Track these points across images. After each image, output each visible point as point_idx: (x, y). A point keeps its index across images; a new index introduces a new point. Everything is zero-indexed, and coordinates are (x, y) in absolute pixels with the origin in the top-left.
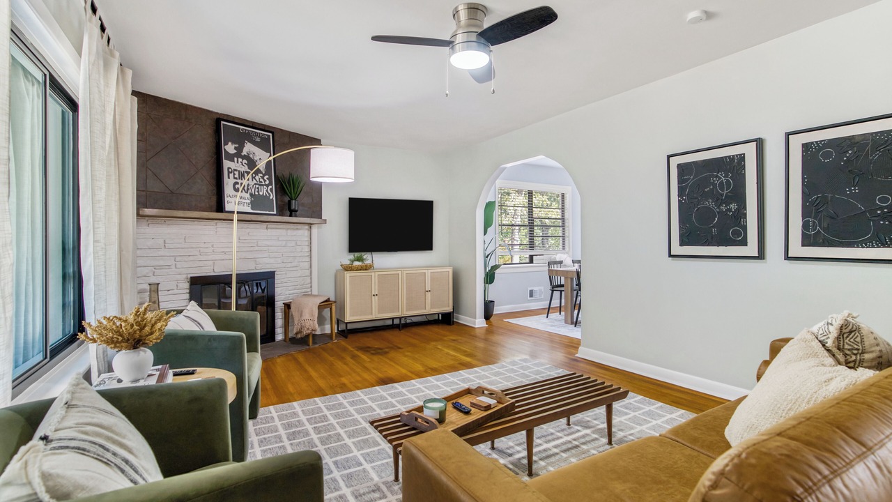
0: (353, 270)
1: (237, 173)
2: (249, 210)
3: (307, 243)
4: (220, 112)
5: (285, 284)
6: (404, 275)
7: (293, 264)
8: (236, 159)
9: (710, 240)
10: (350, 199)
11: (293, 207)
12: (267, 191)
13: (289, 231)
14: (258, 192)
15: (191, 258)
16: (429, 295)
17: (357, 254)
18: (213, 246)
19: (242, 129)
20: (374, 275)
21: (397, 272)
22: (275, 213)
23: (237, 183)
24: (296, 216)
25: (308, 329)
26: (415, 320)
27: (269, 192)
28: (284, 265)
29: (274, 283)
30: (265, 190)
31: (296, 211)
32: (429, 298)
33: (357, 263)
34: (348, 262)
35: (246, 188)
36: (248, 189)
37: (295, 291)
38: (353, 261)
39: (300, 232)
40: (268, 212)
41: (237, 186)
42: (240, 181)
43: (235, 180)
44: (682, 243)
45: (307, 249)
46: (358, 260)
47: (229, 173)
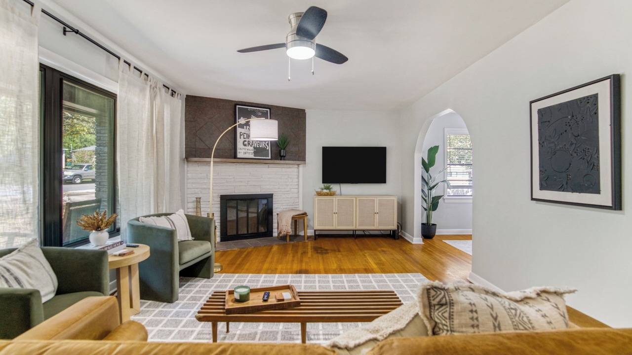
0: (322, 195)
1: (245, 135)
2: (252, 156)
3: (296, 177)
4: (237, 100)
5: (280, 202)
6: (358, 200)
7: (286, 190)
8: (245, 127)
9: (565, 186)
10: (323, 147)
11: (282, 154)
12: (265, 145)
13: (283, 169)
14: (259, 145)
15: (222, 184)
16: (377, 216)
17: (326, 185)
18: (234, 178)
19: (250, 109)
20: (335, 199)
21: (352, 198)
22: (270, 158)
23: (246, 141)
24: (284, 160)
25: (284, 231)
26: (372, 233)
27: (266, 145)
28: (280, 190)
29: (272, 202)
30: (263, 145)
31: (285, 157)
32: (378, 219)
33: (325, 191)
34: (320, 190)
35: (251, 144)
36: (252, 144)
37: (287, 207)
38: (323, 189)
39: (292, 169)
40: (265, 158)
41: (245, 143)
42: (247, 140)
43: (245, 140)
44: (542, 187)
45: (296, 180)
46: (325, 189)
47: (241, 135)
